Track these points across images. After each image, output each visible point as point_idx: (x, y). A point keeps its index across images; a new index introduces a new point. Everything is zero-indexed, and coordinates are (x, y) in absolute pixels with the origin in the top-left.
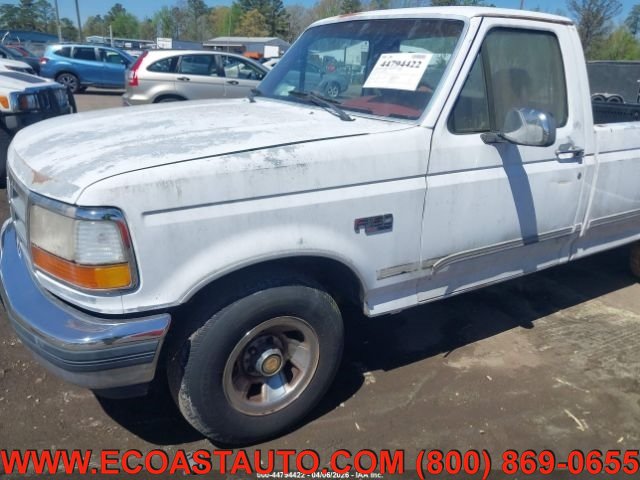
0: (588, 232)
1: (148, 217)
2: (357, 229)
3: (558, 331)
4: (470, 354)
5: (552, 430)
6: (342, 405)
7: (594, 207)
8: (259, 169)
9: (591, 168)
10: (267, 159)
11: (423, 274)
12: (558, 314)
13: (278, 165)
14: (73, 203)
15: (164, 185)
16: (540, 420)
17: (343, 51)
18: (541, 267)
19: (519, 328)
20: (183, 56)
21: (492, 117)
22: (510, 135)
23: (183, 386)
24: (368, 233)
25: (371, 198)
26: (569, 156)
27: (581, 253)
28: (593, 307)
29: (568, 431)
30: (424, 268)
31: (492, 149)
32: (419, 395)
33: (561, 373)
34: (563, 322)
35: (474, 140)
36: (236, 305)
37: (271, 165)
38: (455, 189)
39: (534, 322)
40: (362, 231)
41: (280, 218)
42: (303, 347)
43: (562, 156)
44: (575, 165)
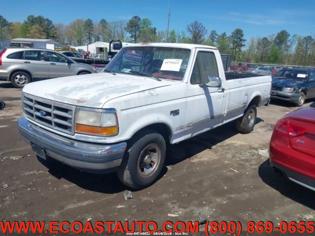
0: (227, 115)
1: (122, 111)
2: (171, 114)
3: (220, 149)
4: (196, 158)
5: (228, 173)
6: (165, 175)
7: (228, 107)
8: (148, 96)
9: (227, 94)
10: (149, 93)
11: (186, 129)
12: (218, 144)
13: (152, 95)
14: (101, 107)
15: (126, 101)
16: (225, 172)
17: (87, 46)
18: (215, 127)
19: (208, 149)
20: (26, 51)
21: (200, 79)
22: (207, 84)
23: (127, 167)
24: (174, 115)
25: (173, 105)
26: (221, 90)
27: (225, 122)
28: (228, 141)
29: (233, 173)
30: (187, 127)
31: (202, 89)
32: (187, 170)
33: (226, 160)
34: (220, 146)
35: (197, 86)
36: (141, 139)
37: (150, 95)
38: (193, 101)
39: (212, 147)
40: (172, 115)
41: (152, 111)
42: (156, 154)
43: (219, 91)
44: (222, 93)
